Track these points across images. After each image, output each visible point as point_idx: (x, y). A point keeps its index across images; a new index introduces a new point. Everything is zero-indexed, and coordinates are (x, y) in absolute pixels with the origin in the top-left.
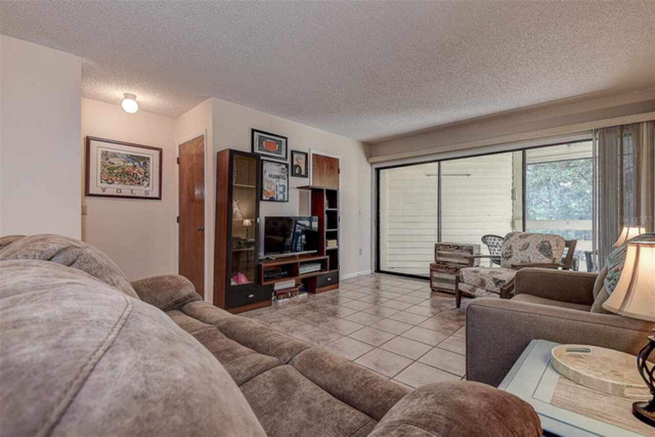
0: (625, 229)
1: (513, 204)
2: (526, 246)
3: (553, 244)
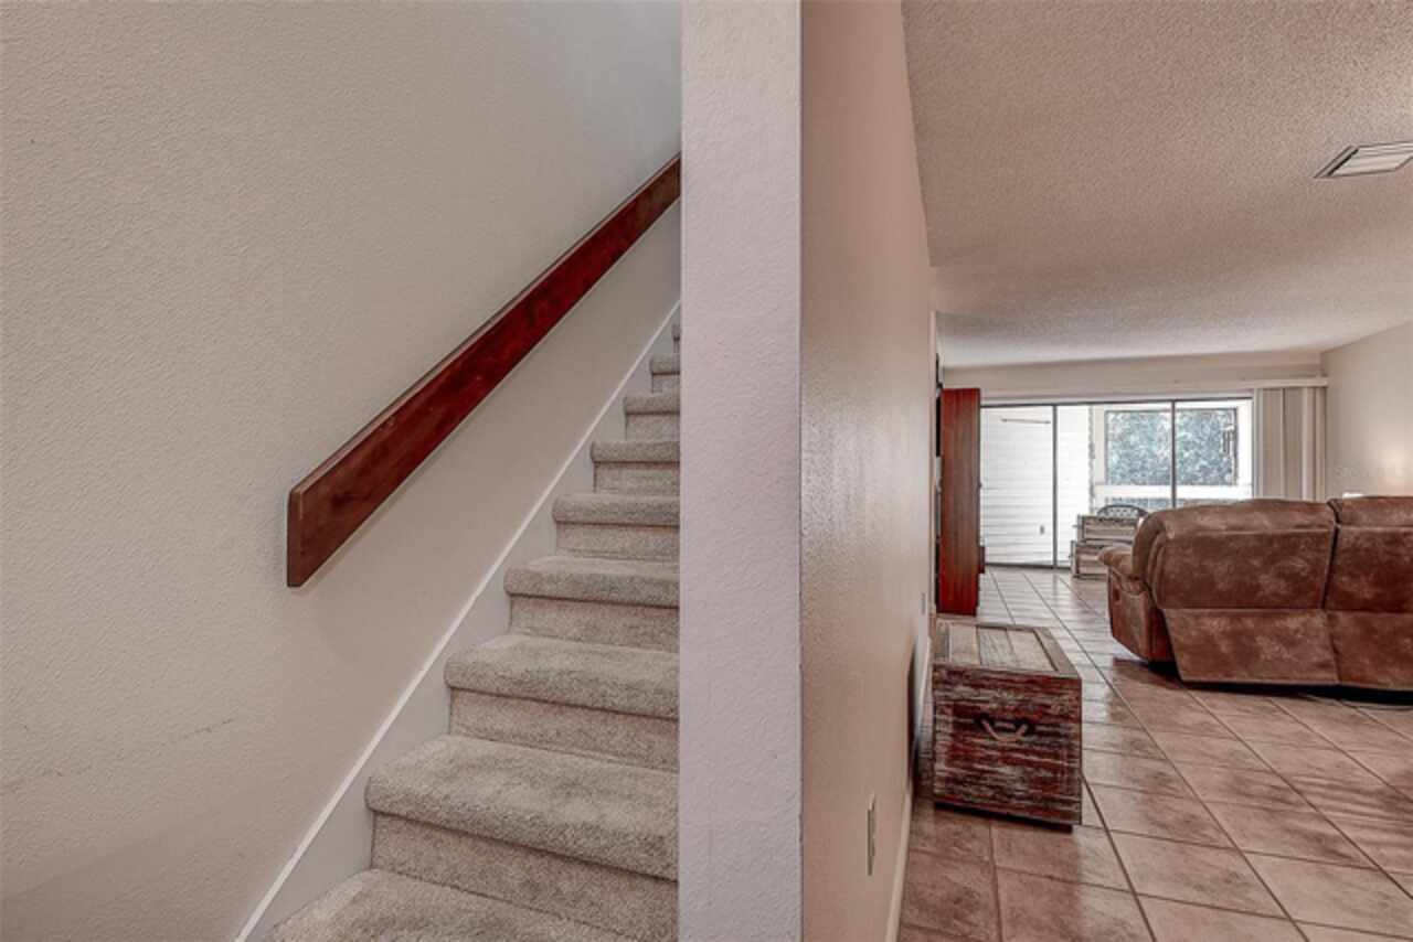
1: (1090, 464)
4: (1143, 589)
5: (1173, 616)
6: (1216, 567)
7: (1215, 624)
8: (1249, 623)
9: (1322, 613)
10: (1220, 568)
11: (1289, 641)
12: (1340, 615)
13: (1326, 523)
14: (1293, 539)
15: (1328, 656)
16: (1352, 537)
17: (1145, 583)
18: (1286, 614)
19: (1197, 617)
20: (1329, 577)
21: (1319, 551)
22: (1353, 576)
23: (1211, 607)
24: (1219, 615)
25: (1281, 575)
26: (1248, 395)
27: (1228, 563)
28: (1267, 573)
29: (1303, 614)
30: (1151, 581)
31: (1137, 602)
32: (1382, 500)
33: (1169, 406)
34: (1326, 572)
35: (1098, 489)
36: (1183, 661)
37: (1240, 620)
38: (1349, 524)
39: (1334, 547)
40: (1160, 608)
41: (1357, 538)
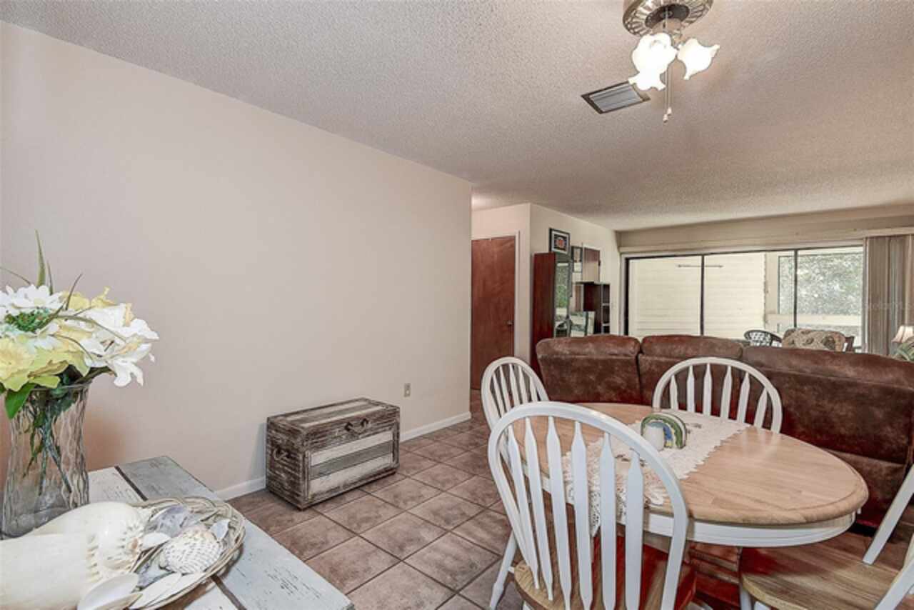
0: (902, 328)
1: (765, 297)
2: (810, 341)
3: (837, 340)
10: (572, 380)
13: (630, 353)
14: (610, 363)
16: (647, 364)
20: (641, 391)
21: (629, 372)
25: (609, 387)
27: (575, 375)
28: (601, 385)
33: (792, 253)
34: (638, 387)
39: (639, 370)
41: (651, 365)
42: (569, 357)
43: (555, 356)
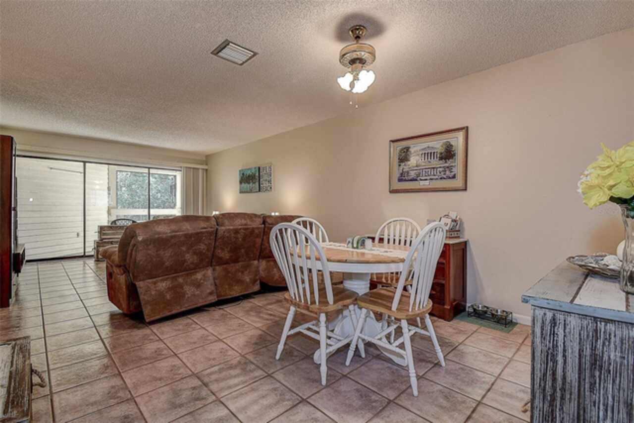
4: (125, 272)
5: (142, 286)
6: (164, 254)
7: (163, 285)
8: (181, 280)
9: (211, 268)
10: (166, 254)
11: (198, 285)
12: (217, 268)
13: (213, 226)
14: (200, 235)
15: (213, 288)
16: (222, 232)
17: (126, 268)
18: (196, 272)
19: (155, 283)
20: (214, 251)
21: (210, 239)
22: (223, 249)
23: (162, 276)
24: (166, 279)
25: (195, 253)
26: (180, 169)
27: (170, 250)
28: (188, 253)
29: (203, 270)
30: (129, 267)
31: (121, 279)
32: (232, 215)
33: (146, 170)
34: (212, 249)
35: (112, 211)
36: (147, 311)
37: (176, 280)
38: (222, 226)
39: (216, 236)
40: (134, 282)
41: (224, 232)
42: (169, 235)
43: (157, 236)
